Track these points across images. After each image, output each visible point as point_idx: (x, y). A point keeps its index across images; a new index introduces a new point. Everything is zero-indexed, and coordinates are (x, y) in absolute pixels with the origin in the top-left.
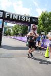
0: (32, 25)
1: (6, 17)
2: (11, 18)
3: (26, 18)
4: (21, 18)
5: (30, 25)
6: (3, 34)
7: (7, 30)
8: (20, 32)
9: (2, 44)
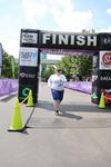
0: (102, 53)
1: (44, 42)
2: (54, 42)
3: (86, 39)
4: (76, 40)
5: (97, 54)
6: (40, 78)
7: (48, 69)
8: (74, 73)
9: (39, 99)
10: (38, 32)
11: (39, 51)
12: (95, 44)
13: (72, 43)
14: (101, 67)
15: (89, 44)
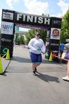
1: (18, 19)
2: (24, 20)
3: (44, 20)
4: (38, 20)
5: (50, 30)
7: (19, 37)
9: (13, 55)
10: (14, 12)
11: (15, 25)
12: (49, 23)
13: (35, 22)
14: (52, 38)
15: (45, 23)
